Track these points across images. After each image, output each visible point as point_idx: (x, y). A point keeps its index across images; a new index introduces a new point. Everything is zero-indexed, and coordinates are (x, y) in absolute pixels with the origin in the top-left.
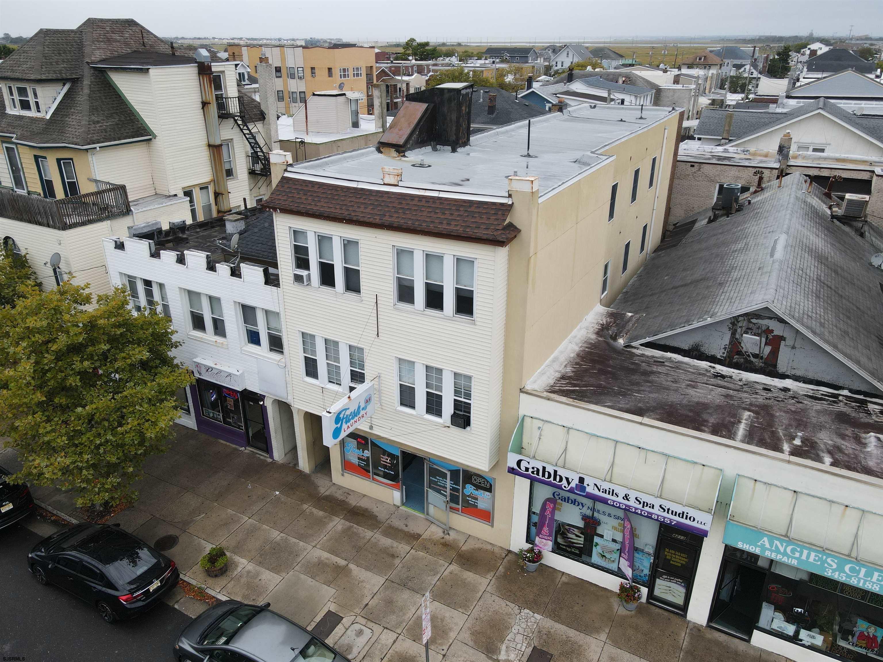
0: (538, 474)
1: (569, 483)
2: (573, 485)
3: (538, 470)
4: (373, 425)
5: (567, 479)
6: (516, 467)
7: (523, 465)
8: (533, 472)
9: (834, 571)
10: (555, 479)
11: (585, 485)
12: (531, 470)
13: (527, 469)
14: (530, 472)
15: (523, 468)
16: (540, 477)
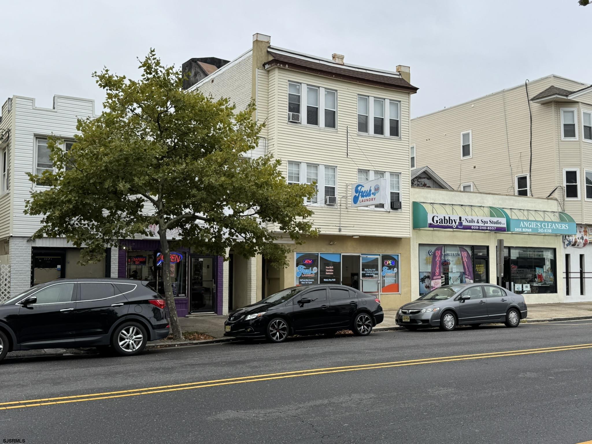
0: (442, 223)
1: (455, 223)
2: (457, 223)
3: (442, 219)
4: (341, 228)
5: (454, 220)
6: (432, 222)
7: (435, 219)
8: (440, 223)
9: (540, 228)
10: (450, 223)
11: (462, 221)
12: (439, 221)
13: (437, 221)
14: (438, 223)
15: (435, 222)
16: (443, 224)
